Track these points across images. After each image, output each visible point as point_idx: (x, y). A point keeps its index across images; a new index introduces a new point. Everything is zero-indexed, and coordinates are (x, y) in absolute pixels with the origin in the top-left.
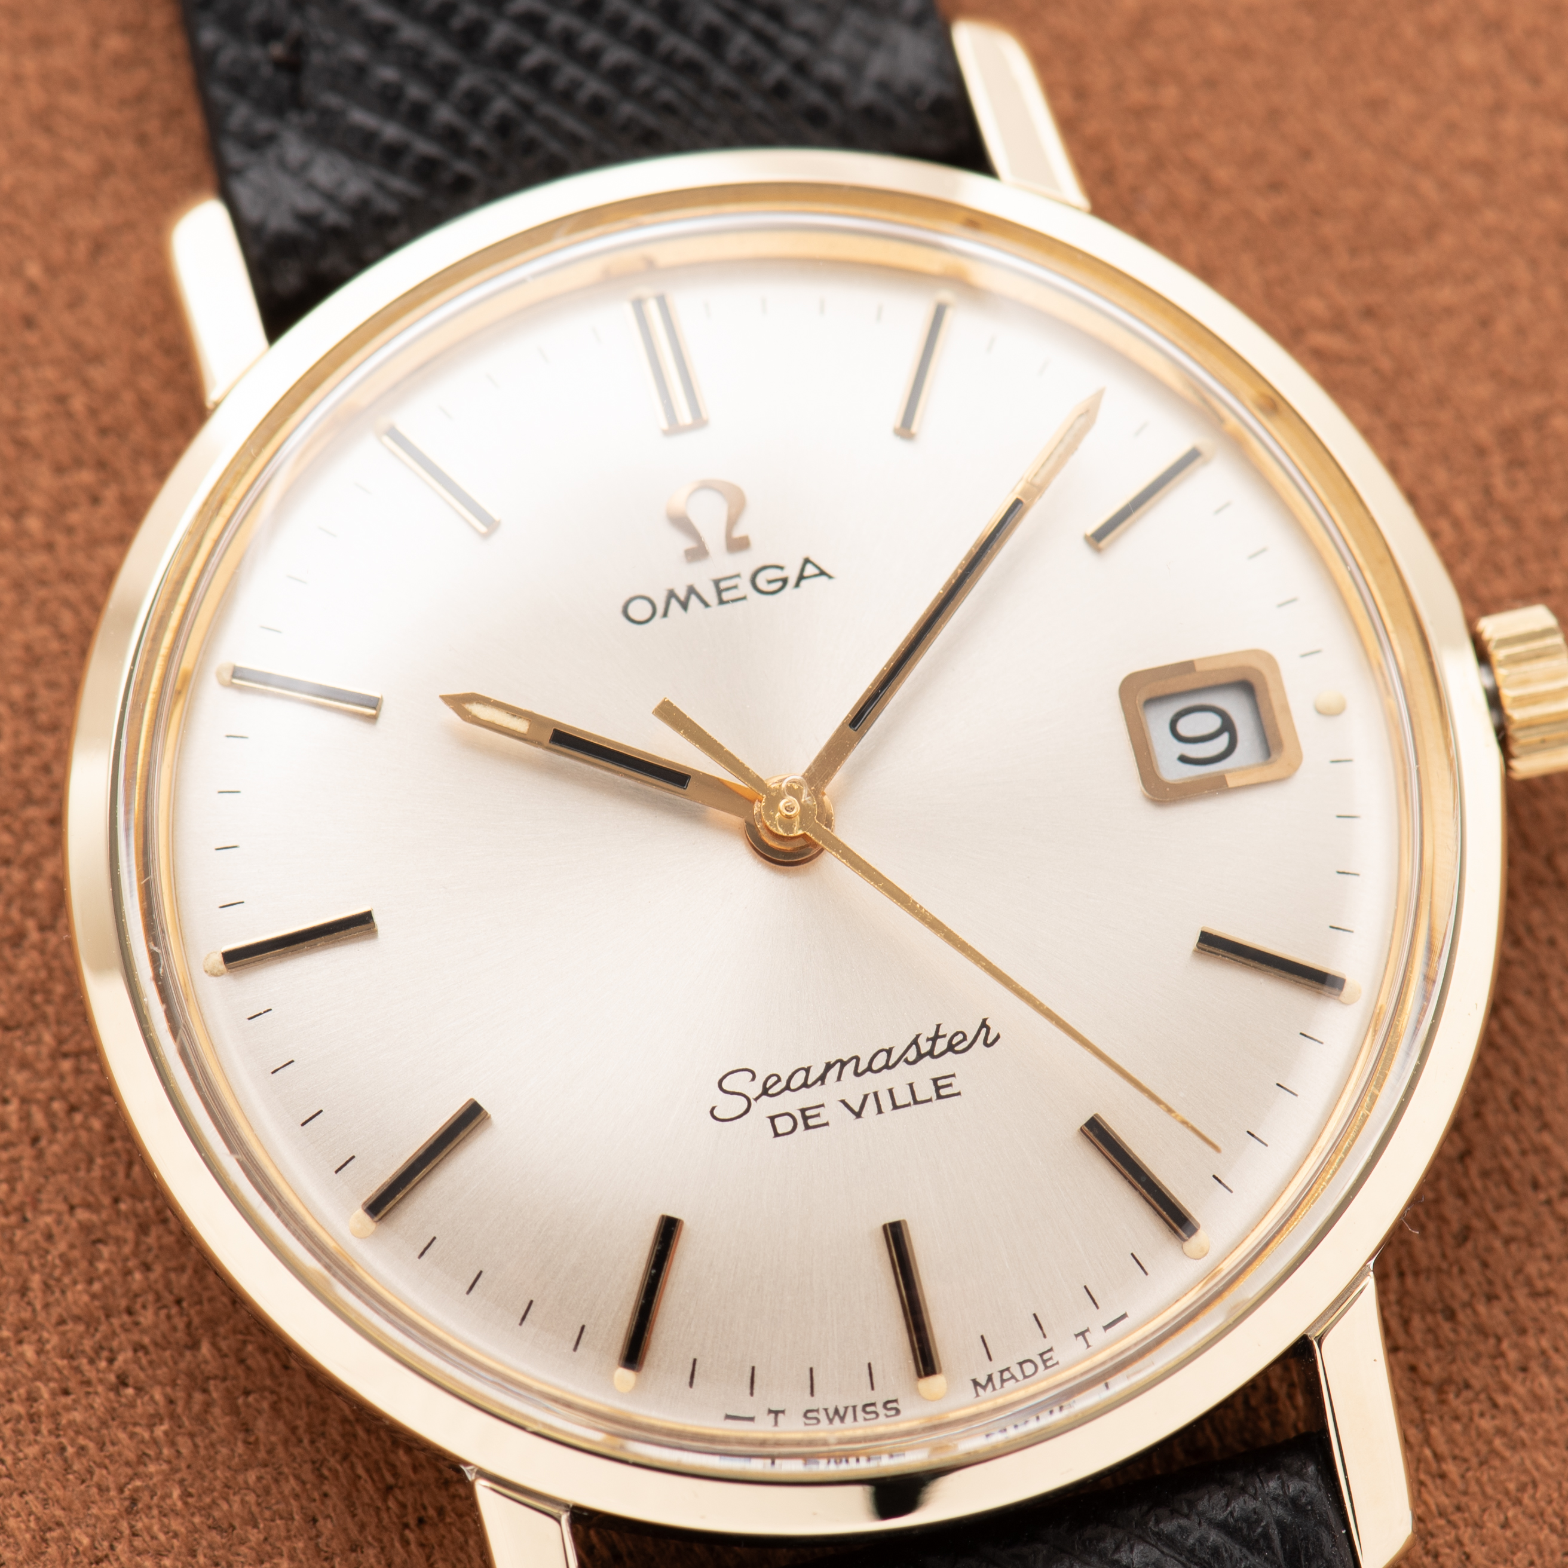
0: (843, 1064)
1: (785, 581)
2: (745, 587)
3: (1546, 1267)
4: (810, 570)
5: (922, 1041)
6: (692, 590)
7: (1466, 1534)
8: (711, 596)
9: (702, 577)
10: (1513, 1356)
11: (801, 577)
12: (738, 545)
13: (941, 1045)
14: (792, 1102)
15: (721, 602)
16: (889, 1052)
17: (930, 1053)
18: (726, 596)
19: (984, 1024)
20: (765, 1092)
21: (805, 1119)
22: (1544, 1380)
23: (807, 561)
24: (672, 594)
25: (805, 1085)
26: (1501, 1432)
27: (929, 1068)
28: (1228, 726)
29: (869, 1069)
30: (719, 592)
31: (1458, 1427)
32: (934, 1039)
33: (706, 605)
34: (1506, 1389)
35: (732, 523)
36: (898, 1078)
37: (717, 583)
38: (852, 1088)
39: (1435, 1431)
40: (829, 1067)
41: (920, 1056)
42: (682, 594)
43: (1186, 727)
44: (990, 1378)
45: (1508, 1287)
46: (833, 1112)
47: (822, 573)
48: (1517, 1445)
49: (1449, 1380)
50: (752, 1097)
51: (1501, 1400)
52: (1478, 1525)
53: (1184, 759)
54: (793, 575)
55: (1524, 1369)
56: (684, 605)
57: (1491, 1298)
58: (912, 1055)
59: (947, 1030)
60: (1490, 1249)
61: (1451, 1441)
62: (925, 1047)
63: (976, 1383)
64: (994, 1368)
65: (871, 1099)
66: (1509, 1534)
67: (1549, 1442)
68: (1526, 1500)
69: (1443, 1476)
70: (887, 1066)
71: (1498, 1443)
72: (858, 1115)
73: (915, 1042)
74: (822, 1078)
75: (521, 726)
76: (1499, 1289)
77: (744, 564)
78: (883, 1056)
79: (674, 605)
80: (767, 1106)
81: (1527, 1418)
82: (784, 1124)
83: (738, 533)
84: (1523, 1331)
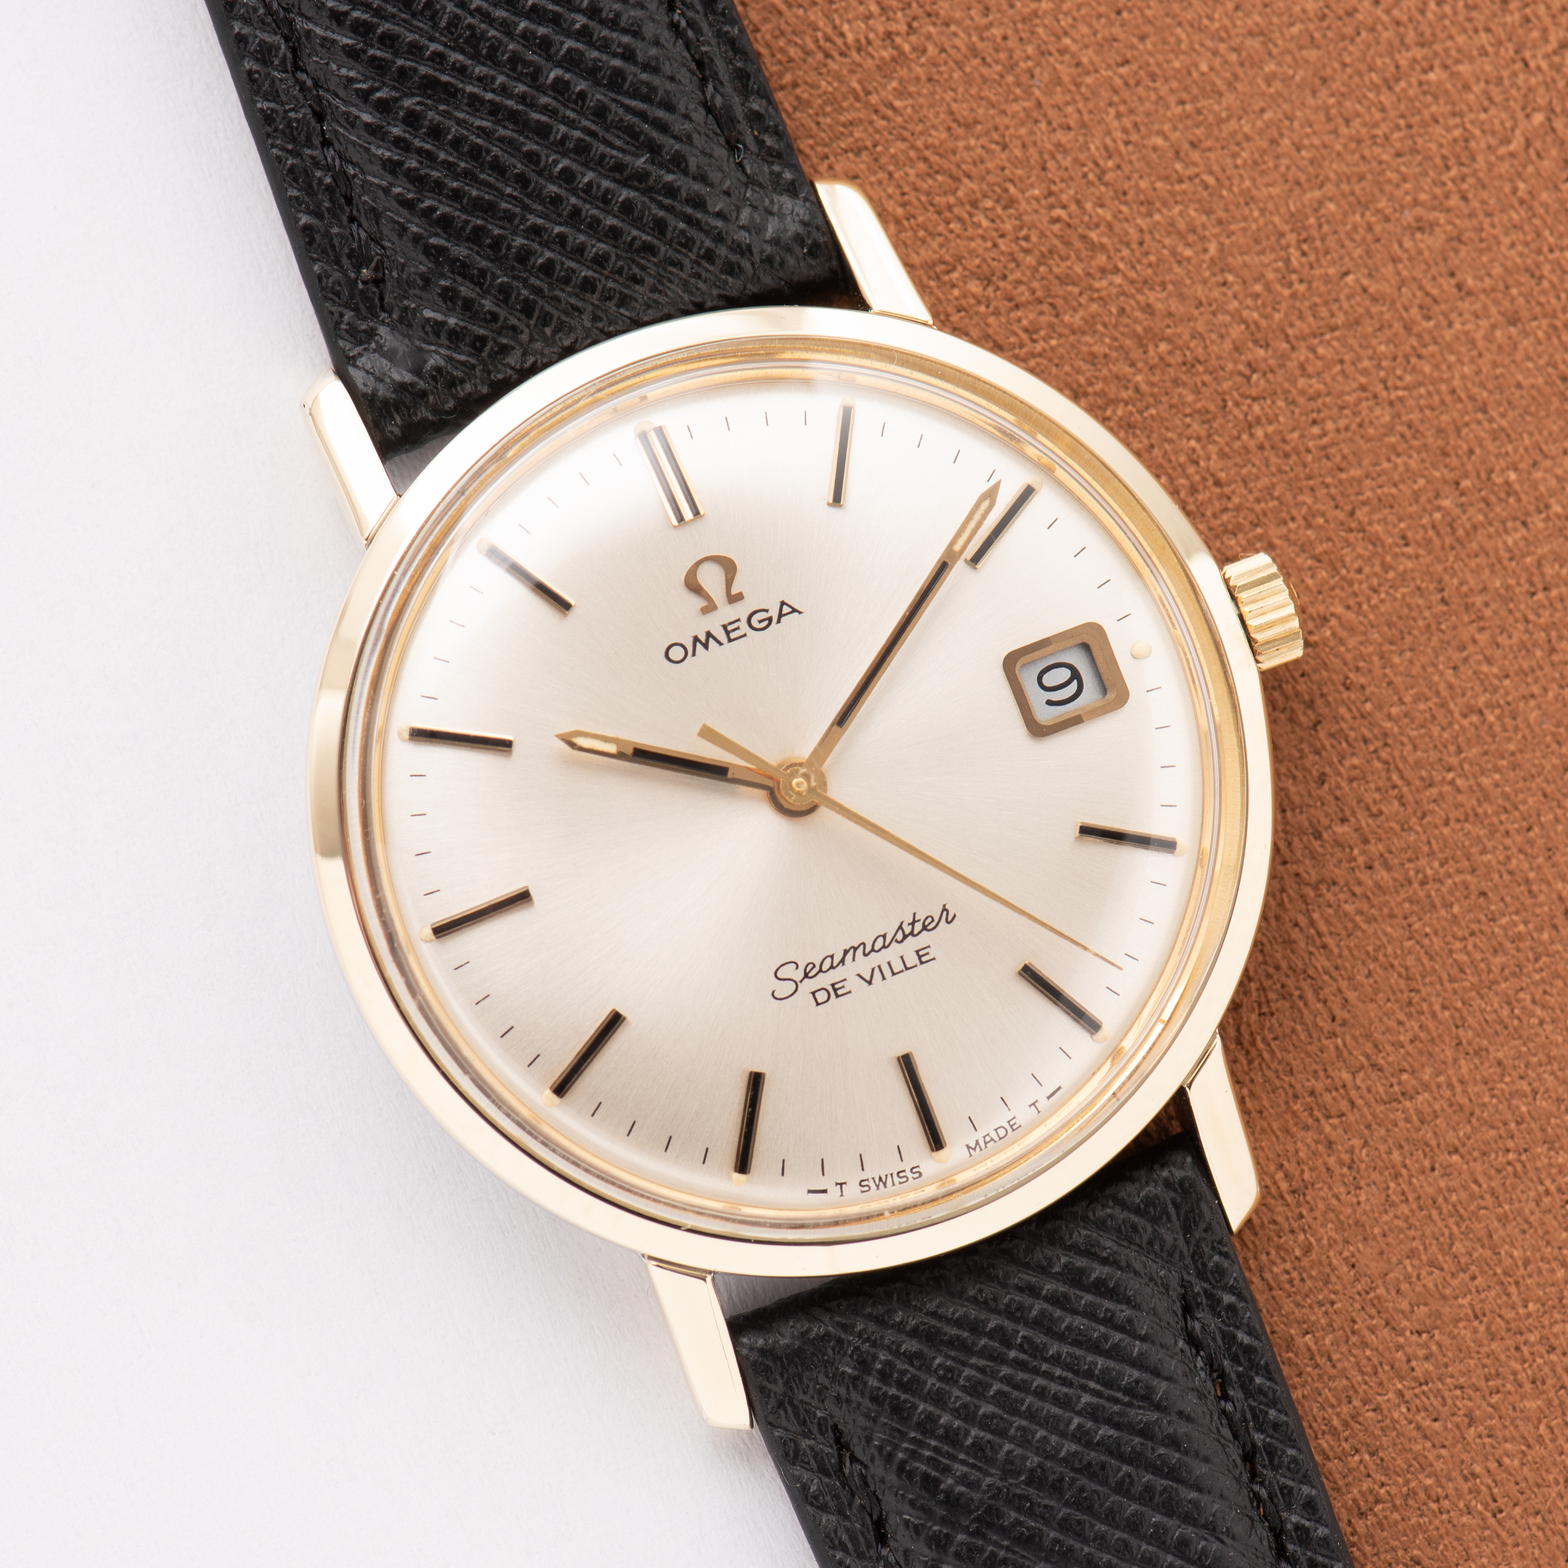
0: (855, 949)
1: (770, 619)
2: (744, 627)
3: (1377, 796)
4: (786, 610)
5: (905, 926)
6: (709, 635)
7: (1344, 984)
8: (722, 637)
9: (714, 623)
10: (1361, 860)
11: (781, 615)
12: (734, 599)
13: (918, 927)
14: (824, 980)
15: (730, 640)
16: (884, 936)
17: (912, 933)
18: (733, 635)
19: (945, 909)
20: (806, 976)
21: (835, 990)
22: (1384, 874)
23: (783, 603)
24: (696, 639)
25: (832, 967)
26: (1360, 912)
27: (912, 944)
28: (1076, 675)
29: (873, 950)
30: (728, 633)
31: (1330, 911)
32: (913, 924)
33: (721, 644)
34: (1360, 883)
35: (729, 583)
36: (892, 954)
37: (725, 627)
38: (863, 964)
39: (1316, 916)
40: (846, 952)
41: (905, 937)
42: (703, 638)
43: (1049, 680)
44: (977, 1143)
45: (1354, 813)
46: (854, 984)
47: (794, 610)
48: (1373, 919)
49: (1322, 881)
50: (798, 980)
51: (1358, 890)
52: (1351, 979)
53: (1050, 703)
54: (775, 615)
55: (1370, 868)
56: (706, 646)
57: (1344, 820)
58: (900, 936)
59: (921, 916)
60: (1339, 787)
61: (1328, 922)
62: (908, 930)
63: (968, 1147)
64: (979, 1136)
65: (877, 971)
66: (1371, 981)
67: (1392, 916)
68: (1381, 957)
69: (1324, 946)
70: (884, 947)
71: (1358, 918)
72: (870, 983)
73: (900, 927)
74: (842, 961)
75: (612, 748)
76: (1348, 814)
77: (741, 611)
78: (881, 940)
79: (699, 645)
80: (809, 985)
81: (1375, 901)
82: (822, 996)
83: (734, 591)
84: (1366, 841)
